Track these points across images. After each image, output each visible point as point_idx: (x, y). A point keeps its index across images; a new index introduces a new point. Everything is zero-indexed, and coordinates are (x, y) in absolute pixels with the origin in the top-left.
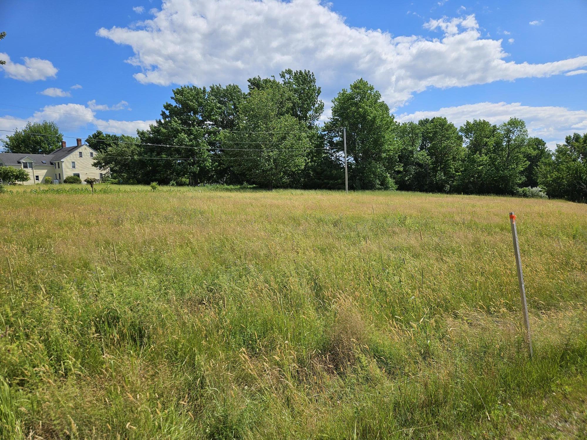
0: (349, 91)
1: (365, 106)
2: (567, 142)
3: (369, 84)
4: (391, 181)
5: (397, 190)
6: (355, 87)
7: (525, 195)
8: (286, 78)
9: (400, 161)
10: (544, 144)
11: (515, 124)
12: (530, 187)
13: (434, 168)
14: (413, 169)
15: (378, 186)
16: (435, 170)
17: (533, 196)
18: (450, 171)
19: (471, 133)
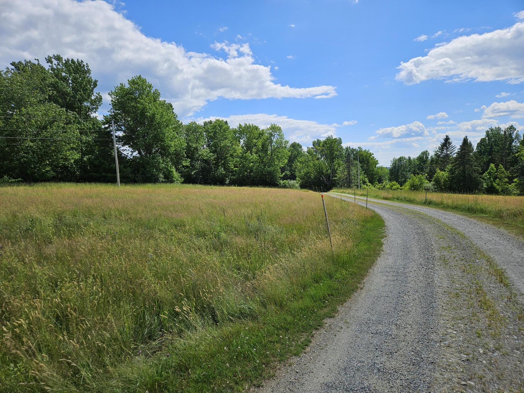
0: (127, 86)
1: (145, 102)
2: (314, 145)
3: (147, 82)
4: (176, 175)
5: (183, 183)
6: (133, 82)
7: (285, 187)
8: (53, 63)
9: (188, 157)
10: (301, 147)
11: (275, 129)
12: (289, 180)
13: (215, 164)
14: (198, 164)
15: (161, 179)
16: (217, 165)
17: (291, 187)
18: (229, 167)
19: (244, 135)
